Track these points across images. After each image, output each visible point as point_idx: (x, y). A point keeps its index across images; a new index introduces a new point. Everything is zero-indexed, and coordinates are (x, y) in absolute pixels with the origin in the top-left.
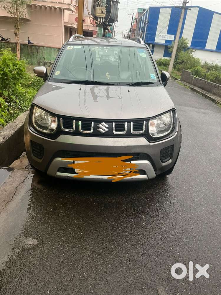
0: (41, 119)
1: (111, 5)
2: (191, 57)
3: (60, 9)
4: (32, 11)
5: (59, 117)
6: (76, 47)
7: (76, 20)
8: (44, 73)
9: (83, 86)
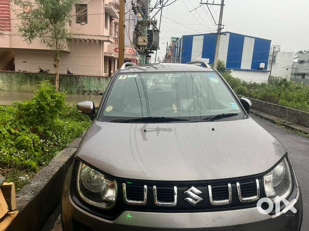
0: (89, 180)
1: (152, 35)
2: (230, 78)
3: (100, 41)
4: (72, 43)
5: (121, 181)
6: (130, 76)
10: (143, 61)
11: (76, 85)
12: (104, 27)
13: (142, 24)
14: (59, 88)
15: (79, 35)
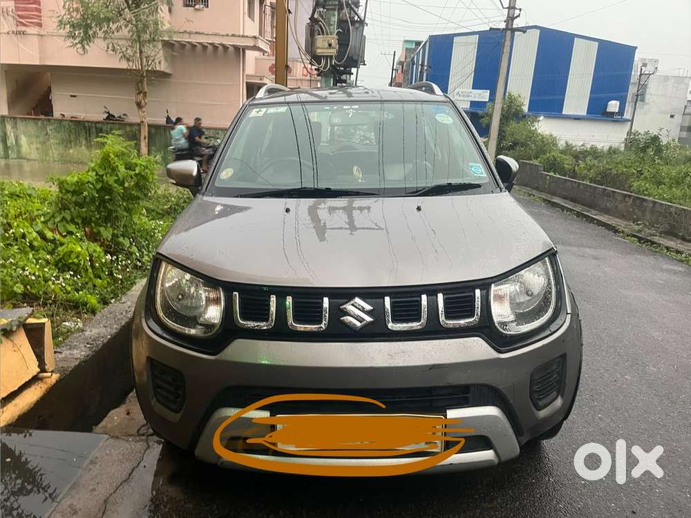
0: (180, 297)
1: (349, 31)
2: (533, 135)
3: (237, 48)
4: (175, 54)
5: (229, 287)
6: (272, 110)
7: (271, 69)
8: (191, 176)
9: (291, 202)
12: (246, 16)
13: (326, 7)
14: (149, 154)
15: (190, 33)
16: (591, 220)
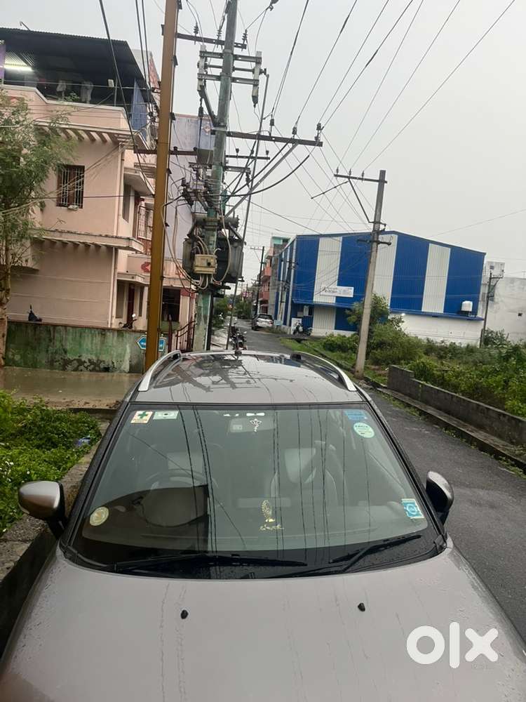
1: (228, 249)
3: (109, 248)
4: (43, 253)
6: (160, 415)
7: (144, 267)
10: (206, 309)
11: (48, 346)
12: (121, 217)
13: (206, 227)
14: (6, 352)
15: (61, 232)
16: (471, 440)
